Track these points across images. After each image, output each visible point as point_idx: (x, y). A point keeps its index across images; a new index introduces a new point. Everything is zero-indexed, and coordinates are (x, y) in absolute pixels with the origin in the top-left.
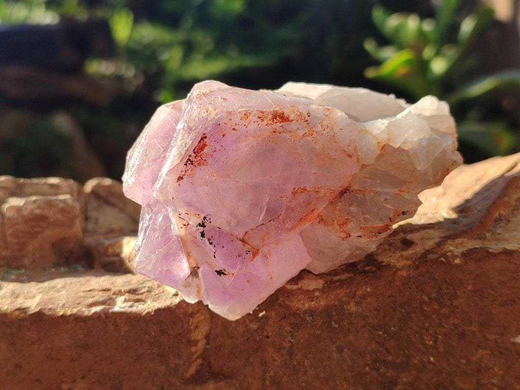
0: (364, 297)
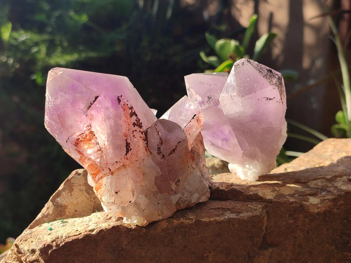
0: (340, 206)
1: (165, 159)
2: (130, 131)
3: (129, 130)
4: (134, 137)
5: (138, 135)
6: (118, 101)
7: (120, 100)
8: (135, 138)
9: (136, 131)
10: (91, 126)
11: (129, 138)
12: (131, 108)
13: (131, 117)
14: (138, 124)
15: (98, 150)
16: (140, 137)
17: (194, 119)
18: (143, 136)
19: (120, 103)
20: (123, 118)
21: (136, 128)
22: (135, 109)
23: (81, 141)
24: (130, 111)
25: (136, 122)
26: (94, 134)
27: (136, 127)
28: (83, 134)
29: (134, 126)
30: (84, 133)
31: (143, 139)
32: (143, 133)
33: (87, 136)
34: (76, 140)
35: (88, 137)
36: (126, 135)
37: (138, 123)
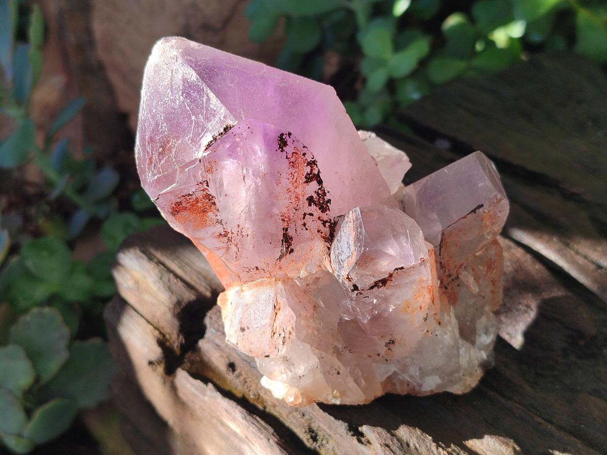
1: (361, 294)
2: (297, 212)
3: (296, 210)
4: (304, 228)
5: (314, 224)
6: (280, 145)
7: (286, 142)
8: (307, 229)
9: (311, 215)
10: (207, 183)
11: (292, 225)
12: (312, 163)
13: (307, 182)
14: (319, 202)
15: (220, 234)
16: (318, 231)
17: (475, 213)
18: (326, 230)
19: (284, 148)
20: (285, 182)
21: (314, 209)
22: (322, 168)
23: (185, 208)
24: (308, 169)
25: (315, 196)
26: (213, 201)
27: (313, 207)
28: (190, 197)
29: (310, 205)
30: (191, 193)
31: (324, 238)
32: (327, 224)
33: (198, 202)
34: (175, 205)
35: (199, 204)
36: (286, 219)
37: (319, 200)
